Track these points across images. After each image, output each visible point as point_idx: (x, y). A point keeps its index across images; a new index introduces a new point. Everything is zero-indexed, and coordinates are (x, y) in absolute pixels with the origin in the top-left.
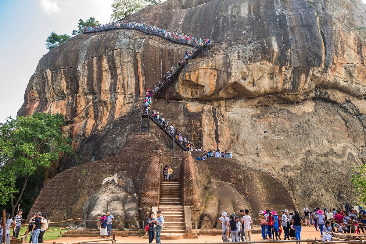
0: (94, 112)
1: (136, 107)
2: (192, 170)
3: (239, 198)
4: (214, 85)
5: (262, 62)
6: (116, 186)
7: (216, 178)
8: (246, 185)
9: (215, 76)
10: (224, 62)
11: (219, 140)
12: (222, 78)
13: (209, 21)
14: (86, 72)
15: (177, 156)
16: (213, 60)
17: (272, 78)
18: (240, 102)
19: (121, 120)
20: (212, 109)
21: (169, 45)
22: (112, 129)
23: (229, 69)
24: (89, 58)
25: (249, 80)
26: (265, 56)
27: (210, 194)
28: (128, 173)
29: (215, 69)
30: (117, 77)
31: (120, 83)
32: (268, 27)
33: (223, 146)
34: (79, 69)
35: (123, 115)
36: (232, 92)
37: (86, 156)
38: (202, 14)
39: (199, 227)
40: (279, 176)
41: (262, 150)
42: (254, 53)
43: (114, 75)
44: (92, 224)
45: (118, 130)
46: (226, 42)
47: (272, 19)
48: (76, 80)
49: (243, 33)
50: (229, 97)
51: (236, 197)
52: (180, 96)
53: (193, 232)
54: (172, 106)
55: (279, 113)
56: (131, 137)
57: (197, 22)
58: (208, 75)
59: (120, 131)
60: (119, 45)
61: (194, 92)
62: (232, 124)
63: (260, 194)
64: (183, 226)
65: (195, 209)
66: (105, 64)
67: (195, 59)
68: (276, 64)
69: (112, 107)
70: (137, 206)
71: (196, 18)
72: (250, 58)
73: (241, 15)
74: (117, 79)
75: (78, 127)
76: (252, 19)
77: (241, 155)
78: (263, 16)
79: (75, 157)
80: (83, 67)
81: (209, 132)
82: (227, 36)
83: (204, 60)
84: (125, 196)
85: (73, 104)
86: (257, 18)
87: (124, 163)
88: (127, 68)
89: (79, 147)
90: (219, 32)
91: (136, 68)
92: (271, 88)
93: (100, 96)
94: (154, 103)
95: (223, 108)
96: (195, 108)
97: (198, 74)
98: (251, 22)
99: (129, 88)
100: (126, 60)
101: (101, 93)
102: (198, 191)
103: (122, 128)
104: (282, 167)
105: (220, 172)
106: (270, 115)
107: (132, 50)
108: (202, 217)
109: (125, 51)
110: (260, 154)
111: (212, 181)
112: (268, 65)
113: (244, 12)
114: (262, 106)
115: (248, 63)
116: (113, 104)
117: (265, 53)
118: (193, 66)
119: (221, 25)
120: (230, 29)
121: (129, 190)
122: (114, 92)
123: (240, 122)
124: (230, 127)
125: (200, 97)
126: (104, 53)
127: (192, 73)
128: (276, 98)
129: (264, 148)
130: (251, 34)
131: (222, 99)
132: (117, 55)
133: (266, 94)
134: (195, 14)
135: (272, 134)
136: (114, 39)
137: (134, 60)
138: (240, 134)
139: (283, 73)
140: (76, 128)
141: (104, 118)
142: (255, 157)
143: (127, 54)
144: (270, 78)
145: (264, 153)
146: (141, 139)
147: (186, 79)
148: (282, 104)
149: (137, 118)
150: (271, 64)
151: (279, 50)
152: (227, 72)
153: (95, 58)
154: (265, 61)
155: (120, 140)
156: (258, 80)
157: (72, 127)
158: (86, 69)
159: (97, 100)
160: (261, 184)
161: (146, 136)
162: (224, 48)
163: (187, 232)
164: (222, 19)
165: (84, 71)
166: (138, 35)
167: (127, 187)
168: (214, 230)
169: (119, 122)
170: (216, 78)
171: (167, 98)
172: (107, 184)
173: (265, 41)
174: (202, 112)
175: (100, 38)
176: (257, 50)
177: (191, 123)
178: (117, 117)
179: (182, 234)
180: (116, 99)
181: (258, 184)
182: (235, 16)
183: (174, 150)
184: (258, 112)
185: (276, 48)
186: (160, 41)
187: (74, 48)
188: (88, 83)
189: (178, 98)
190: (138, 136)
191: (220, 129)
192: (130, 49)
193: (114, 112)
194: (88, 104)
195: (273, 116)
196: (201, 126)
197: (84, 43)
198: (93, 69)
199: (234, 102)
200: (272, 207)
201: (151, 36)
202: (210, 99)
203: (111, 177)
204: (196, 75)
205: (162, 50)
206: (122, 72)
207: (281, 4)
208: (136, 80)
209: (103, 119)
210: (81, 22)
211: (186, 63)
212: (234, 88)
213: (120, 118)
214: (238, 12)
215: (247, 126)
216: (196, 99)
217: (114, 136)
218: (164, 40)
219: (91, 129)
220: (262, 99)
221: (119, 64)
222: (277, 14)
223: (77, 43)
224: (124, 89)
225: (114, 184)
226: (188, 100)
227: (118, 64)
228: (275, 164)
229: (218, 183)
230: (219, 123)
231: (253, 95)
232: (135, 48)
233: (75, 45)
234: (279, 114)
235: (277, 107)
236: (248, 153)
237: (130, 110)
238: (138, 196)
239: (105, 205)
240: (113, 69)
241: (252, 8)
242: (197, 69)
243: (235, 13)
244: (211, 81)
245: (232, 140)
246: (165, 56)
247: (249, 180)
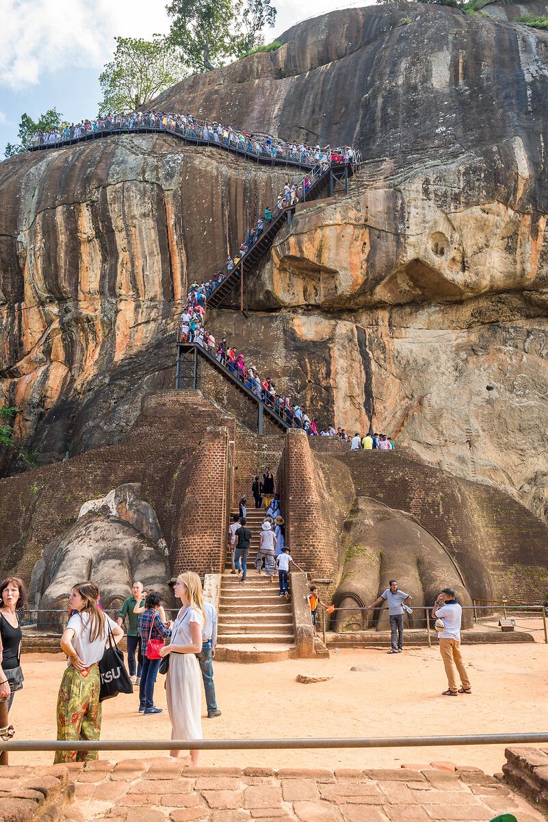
0: (65, 347)
1: (165, 331)
2: (310, 478)
3: (433, 549)
4: (362, 267)
5: (487, 206)
6: (113, 521)
7: (373, 501)
8: (449, 519)
9: (365, 244)
10: (389, 208)
11: (373, 410)
12: (384, 248)
13: (347, 106)
14: (38, 245)
15: (269, 449)
16: (358, 203)
17: (510, 249)
18: (427, 314)
19: (129, 364)
20: (356, 332)
21: (245, 169)
22: (109, 385)
23: (401, 226)
24: (45, 209)
25: (452, 253)
26: (496, 190)
27: (357, 541)
28: (142, 489)
29: (366, 226)
30: (117, 258)
31: (124, 271)
32: (503, 115)
33: (385, 423)
34: (23, 237)
35: (135, 351)
36: (408, 289)
37: (48, 454)
38: (329, 87)
39: (332, 627)
40: (522, 497)
41: (481, 433)
42: (468, 182)
43: (109, 252)
44: (48, 621)
45: (121, 387)
46: (392, 156)
47: (513, 93)
48: (15, 267)
49: (438, 131)
50: (398, 302)
51: (425, 550)
52: (276, 299)
53: (316, 642)
54: (255, 327)
55: (525, 341)
56: (152, 402)
57: (317, 109)
58: (346, 242)
59: (127, 390)
60: (118, 174)
61: (311, 290)
62: (409, 370)
63: (482, 541)
64: (289, 625)
65: (321, 580)
66: (85, 223)
67: (312, 202)
68: (522, 211)
69: (107, 333)
70: (166, 572)
71: (315, 99)
72: (455, 194)
73: (432, 85)
74: (117, 262)
75: (28, 384)
76: (459, 94)
77: (428, 446)
78: (489, 87)
79: (22, 457)
80: (30, 232)
81: (350, 389)
82: (396, 140)
83: (336, 203)
84: (135, 548)
85: (13, 329)
86: (474, 92)
87: (133, 464)
88: (141, 231)
89: (32, 432)
90: (373, 130)
91: (164, 230)
92: (509, 275)
93: (76, 307)
94: (210, 319)
95: (383, 328)
96: (314, 329)
97: (322, 241)
98: (457, 103)
99: (148, 283)
100: (137, 211)
101: (79, 299)
102: (328, 534)
103: (132, 383)
104: (530, 475)
105: (382, 486)
106: (503, 345)
107: (152, 183)
108: (338, 599)
109: (134, 188)
110: (476, 444)
111: (360, 507)
112: (503, 213)
113: (440, 76)
114: (483, 323)
115: (452, 207)
116: (110, 325)
117: (497, 181)
118: (307, 219)
119: (379, 114)
120: (403, 122)
121: (148, 531)
122: (111, 295)
123: (427, 363)
124: (403, 377)
125: (327, 300)
126: (82, 194)
127: (305, 238)
128: (519, 302)
129: (485, 428)
130: (460, 133)
131: (381, 305)
132: (114, 199)
133: (495, 293)
134: (313, 88)
135: (508, 393)
136: (107, 159)
137: (156, 210)
138: (426, 395)
139: (541, 234)
140: (22, 388)
141: (88, 361)
142: (465, 451)
143: (138, 196)
144: (505, 249)
145: (487, 440)
146: (177, 406)
147: (291, 254)
148: (534, 317)
149: (168, 356)
150: (511, 212)
151: (532, 174)
152: (397, 235)
153: (60, 209)
154: (496, 202)
155: (126, 412)
156: (475, 253)
157: (14, 385)
158: (39, 237)
159: (69, 316)
160: (484, 517)
161: (190, 399)
162: (389, 172)
163: (301, 641)
164: (383, 97)
165: (35, 244)
166: (167, 146)
167: (142, 525)
168: (371, 633)
169: (124, 369)
170: (367, 249)
171: (242, 305)
172: (90, 517)
173: (495, 149)
174: (331, 339)
175: (70, 158)
176: (474, 172)
177: (303, 366)
178: (119, 356)
179: (285, 648)
180: (117, 312)
181: (476, 516)
182: (415, 88)
183: (261, 433)
184: (474, 337)
185: (523, 167)
186: (223, 159)
187: (6, 184)
188: (46, 275)
189: (271, 306)
190: (169, 398)
191: (377, 381)
192: (147, 182)
193: (113, 345)
194: (49, 326)
195: (511, 348)
196: (328, 374)
197: (32, 170)
198: (56, 238)
199: (411, 314)
200: (512, 573)
201: (200, 149)
202: (352, 305)
203: (101, 500)
204: (317, 243)
205: (228, 183)
206: (129, 242)
207: (538, 53)
208: (163, 261)
209: (87, 364)
210: (26, 122)
211: (289, 213)
212: (412, 278)
213: (126, 359)
214: (423, 76)
215: (443, 373)
216: (317, 307)
217: (113, 402)
218: (231, 157)
219: (60, 389)
220: (484, 304)
221: (120, 223)
222: (528, 78)
223: (15, 173)
224: (135, 287)
225: (109, 517)
226: (294, 309)
227: (118, 223)
228: (513, 468)
229: (377, 512)
230: (374, 366)
231: (462, 293)
232: (158, 179)
233: (10, 177)
234: (527, 344)
235: (521, 325)
236: (446, 441)
237: (152, 338)
238: (168, 546)
239: (84, 571)
240: (105, 236)
241: (461, 65)
242: (319, 227)
243: (416, 79)
244: (354, 257)
245: (408, 409)
246: (236, 198)
247: (456, 506)
